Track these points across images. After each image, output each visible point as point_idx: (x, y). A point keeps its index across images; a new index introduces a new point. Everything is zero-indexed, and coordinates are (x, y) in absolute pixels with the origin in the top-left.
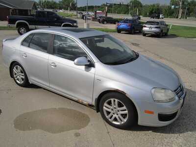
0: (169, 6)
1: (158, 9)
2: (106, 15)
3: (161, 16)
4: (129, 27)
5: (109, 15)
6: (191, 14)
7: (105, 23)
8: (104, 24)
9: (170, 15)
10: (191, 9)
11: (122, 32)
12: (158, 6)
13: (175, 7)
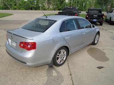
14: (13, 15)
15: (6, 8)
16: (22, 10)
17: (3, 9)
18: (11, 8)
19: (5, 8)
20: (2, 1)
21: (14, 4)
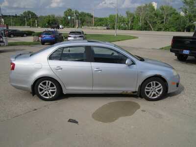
0: (64, 17)
1: (54, 20)
2: (7, 28)
3: (61, 26)
4: (54, 38)
5: (10, 28)
6: (84, 23)
7: (12, 36)
8: (10, 37)
9: (66, 25)
10: (82, 19)
11: (45, 44)
12: (54, 17)
13: (71, 18)
14: (137, 38)
15: (147, 28)
16: (172, 31)
17: (141, 30)
18: (153, 27)
19: (145, 28)
20: (143, 18)
21: (160, 21)
